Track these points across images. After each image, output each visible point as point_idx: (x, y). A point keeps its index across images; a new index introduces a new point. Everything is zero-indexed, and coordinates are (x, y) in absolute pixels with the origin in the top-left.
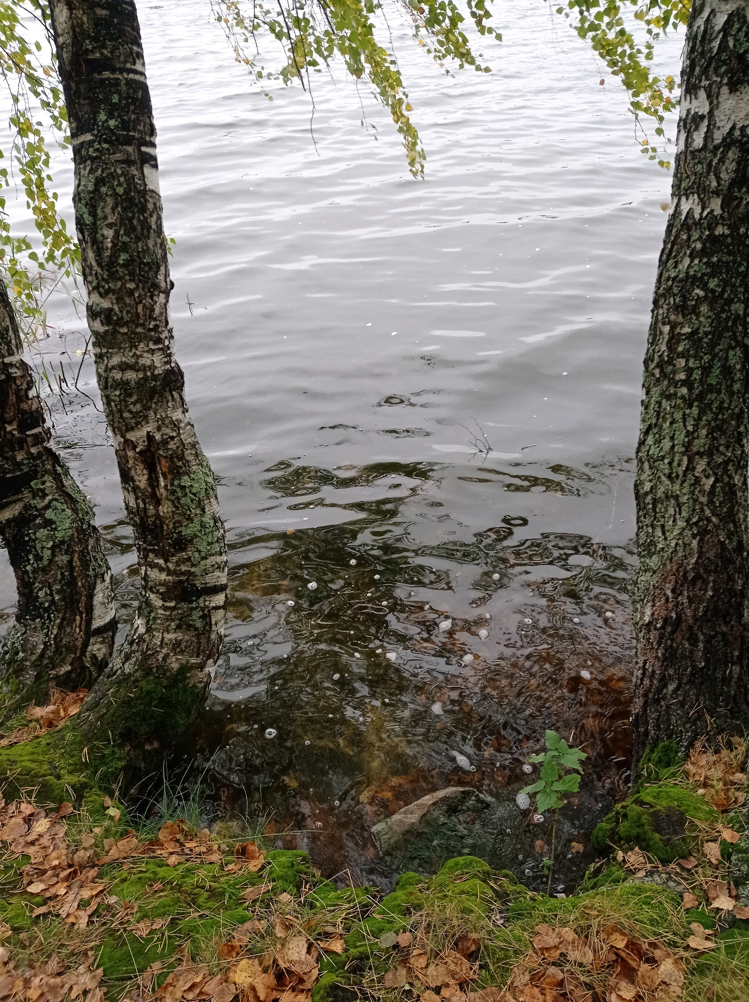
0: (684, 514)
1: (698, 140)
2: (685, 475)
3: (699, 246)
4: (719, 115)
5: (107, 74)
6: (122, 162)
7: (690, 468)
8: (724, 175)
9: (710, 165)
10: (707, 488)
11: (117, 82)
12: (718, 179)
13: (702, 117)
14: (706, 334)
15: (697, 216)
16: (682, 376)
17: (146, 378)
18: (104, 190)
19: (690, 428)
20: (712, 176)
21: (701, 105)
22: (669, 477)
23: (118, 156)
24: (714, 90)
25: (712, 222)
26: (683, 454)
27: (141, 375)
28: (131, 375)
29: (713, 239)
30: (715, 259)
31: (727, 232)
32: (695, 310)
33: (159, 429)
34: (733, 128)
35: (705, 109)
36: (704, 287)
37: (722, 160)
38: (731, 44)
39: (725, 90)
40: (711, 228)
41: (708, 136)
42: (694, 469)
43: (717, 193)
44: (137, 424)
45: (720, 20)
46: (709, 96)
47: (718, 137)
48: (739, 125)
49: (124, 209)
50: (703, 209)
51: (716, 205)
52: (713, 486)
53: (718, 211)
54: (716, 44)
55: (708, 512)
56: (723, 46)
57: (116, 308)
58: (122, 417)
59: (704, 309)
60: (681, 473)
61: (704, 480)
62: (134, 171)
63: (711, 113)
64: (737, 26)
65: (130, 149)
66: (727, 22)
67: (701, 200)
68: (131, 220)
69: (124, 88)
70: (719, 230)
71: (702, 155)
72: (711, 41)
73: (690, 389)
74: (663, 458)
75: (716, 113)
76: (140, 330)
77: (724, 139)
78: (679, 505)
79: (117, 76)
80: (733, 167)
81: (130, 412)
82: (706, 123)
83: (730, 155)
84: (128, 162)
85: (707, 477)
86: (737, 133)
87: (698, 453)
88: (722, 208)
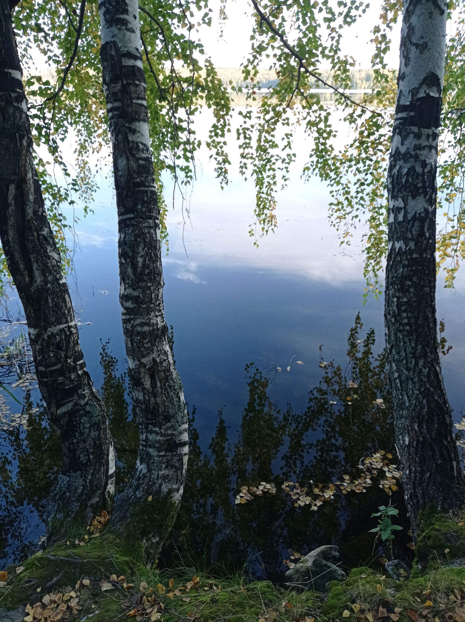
0: (417, 387)
1: (401, 218)
2: (414, 368)
3: (406, 262)
4: (409, 208)
5: (143, 188)
6: (148, 227)
7: (417, 364)
8: (414, 232)
9: (407, 228)
10: (426, 374)
11: (147, 191)
12: (412, 234)
13: (401, 208)
14: (414, 302)
15: (404, 250)
16: (406, 321)
17: (154, 330)
18: (139, 240)
19: (413, 345)
20: (409, 233)
21: (400, 203)
22: (407, 369)
23: (146, 224)
24: (405, 198)
25: (411, 252)
26: (412, 358)
27: (151, 328)
28: (146, 329)
29: (413, 260)
30: (414, 268)
31: (418, 256)
32: (408, 291)
33: (159, 356)
34: (415, 213)
35: (402, 205)
36: (411, 280)
37: (413, 226)
38: (410, 180)
39: (410, 198)
40: (411, 254)
41: (405, 216)
42: (418, 365)
43: (412, 240)
44: (147, 354)
45: (405, 171)
46: (403, 200)
47: (409, 217)
48: (418, 212)
49: (148, 249)
50: (406, 246)
51: (412, 245)
52: (428, 373)
53: (413, 248)
54: (404, 180)
55: (428, 385)
56: (407, 180)
57: (141, 295)
58: (140, 351)
59: (412, 290)
60: (412, 367)
61: (424, 370)
62: (152, 231)
63: (405, 207)
64: (412, 173)
65: (151, 221)
66: (407, 172)
67: (405, 243)
68: (151, 254)
69: (149, 194)
70: (414, 256)
71: (403, 224)
72: (401, 178)
73: (411, 327)
74: (402, 360)
75: (407, 207)
76: (152, 306)
77: (412, 218)
78: (414, 383)
79: (147, 189)
80: (418, 229)
81: (145, 348)
82: (403, 211)
83: (416, 224)
84: (150, 227)
85: (425, 368)
86: (417, 215)
87: (419, 357)
88: (415, 246)
